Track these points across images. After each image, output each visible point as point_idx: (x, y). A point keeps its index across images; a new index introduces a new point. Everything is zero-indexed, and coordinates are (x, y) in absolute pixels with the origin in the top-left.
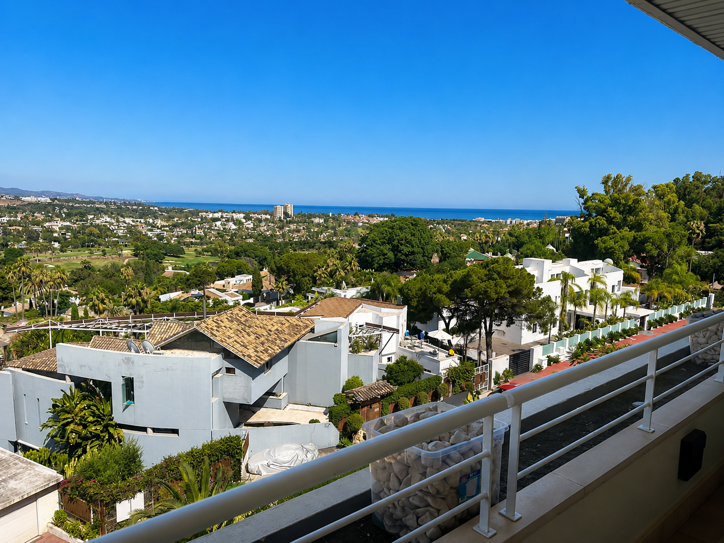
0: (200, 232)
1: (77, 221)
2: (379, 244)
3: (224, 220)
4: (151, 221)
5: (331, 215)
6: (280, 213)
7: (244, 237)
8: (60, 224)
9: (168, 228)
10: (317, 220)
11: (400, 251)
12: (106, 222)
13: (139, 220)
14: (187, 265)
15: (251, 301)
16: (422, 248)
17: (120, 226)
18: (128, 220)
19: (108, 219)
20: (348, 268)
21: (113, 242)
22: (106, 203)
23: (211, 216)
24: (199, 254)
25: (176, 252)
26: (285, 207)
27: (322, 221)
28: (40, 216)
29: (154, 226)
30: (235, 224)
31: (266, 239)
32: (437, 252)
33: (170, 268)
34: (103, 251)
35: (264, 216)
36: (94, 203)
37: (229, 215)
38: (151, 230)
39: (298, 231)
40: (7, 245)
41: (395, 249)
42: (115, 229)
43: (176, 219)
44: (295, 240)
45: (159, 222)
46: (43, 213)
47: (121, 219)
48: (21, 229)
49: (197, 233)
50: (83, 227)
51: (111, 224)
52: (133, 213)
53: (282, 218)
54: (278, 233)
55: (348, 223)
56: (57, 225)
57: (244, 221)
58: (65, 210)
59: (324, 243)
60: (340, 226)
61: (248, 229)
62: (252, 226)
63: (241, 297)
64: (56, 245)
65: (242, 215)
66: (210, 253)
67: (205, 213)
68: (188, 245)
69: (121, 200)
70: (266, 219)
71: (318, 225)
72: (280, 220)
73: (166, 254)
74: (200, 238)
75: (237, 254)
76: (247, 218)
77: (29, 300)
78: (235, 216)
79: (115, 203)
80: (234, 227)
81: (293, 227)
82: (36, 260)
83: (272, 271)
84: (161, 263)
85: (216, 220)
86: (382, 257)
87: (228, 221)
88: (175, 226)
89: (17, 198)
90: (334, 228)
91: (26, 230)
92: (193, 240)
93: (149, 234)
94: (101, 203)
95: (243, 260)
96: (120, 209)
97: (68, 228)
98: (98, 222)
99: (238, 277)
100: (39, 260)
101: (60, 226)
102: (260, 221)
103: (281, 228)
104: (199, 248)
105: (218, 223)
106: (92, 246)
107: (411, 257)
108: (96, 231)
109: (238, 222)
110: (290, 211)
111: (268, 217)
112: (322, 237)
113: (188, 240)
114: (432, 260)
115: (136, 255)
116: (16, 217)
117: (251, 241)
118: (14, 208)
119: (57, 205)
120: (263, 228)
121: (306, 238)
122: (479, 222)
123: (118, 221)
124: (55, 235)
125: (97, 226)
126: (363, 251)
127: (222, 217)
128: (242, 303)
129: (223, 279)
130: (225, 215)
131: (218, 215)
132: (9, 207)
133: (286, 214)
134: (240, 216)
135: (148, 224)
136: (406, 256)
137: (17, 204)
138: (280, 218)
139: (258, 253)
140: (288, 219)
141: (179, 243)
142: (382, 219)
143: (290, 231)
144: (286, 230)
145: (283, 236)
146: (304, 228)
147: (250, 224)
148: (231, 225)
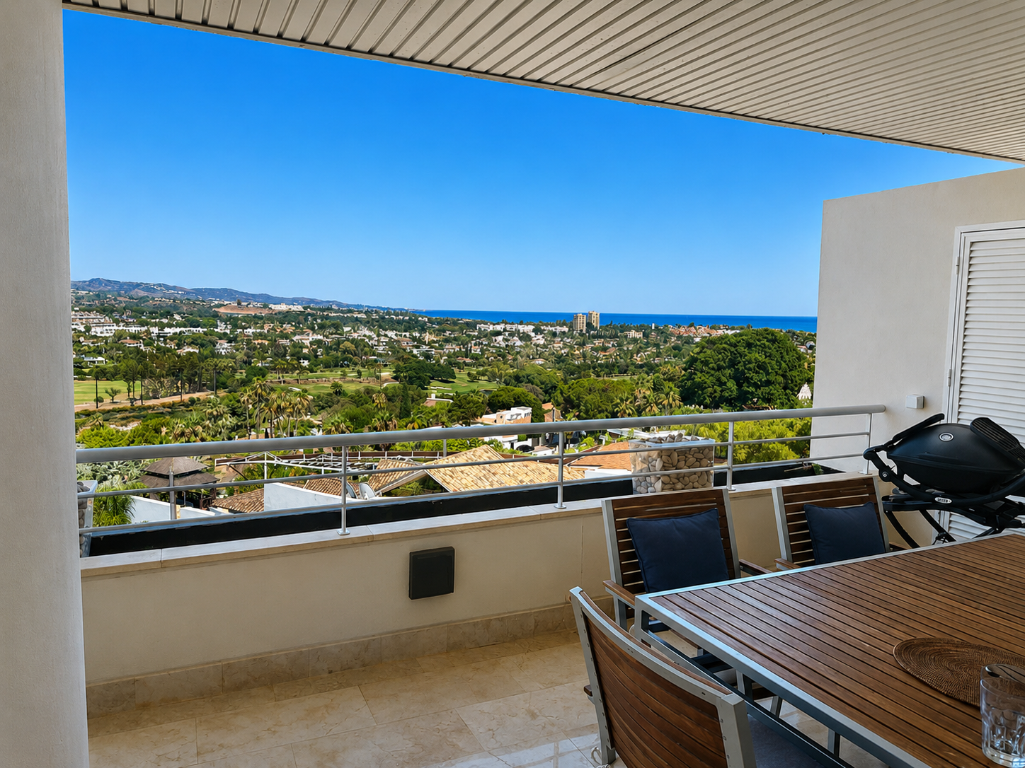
0: (476, 350)
1: (332, 334)
2: (713, 369)
3: (507, 333)
4: (418, 335)
5: (653, 328)
6: (581, 325)
7: (531, 357)
8: (312, 337)
9: (437, 345)
10: (633, 334)
11: (747, 380)
12: (365, 336)
13: (404, 334)
14: (456, 392)
15: (529, 442)
16: (782, 375)
17: (379, 340)
18: (391, 334)
19: (368, 333)
20: (665, 402)
21: (371, 360)
22: (366, 313)
23: (491, 328)
24: (473, 379)
25: (445, 375)
26: (589, 317)
27: (639, 335)
28: (289, 328)
29: (420, 342)
30: (521, 339)
31: (560, 359)
33: (433, 397)
34: (359, 373)
35: (559, 329)
36: (350, 311)
37: (514, 328)
38: (417, 347)
39: (605, 349)
40: (250, 363)
41: (740, 379)
42: (375, 346)
43: (448, 332)
44: (599, 362)
45: (428, 337)
46: (294, 324)
47: (383, 333)
48: (267, 343)
49: (473, 352)
50: (338, 343)
51: (370, 338)
52: (400, 326)
53: (584, 332)
54: (577, 352)
55: (679, 337)
56: (308, 339)
57: (533, 334)
58: (319, 321)
59: (641, 366)
60: (665, 342)
61: (538, 346)
62: (542, 342)
63: (516, 437)
64: (306, 363)
65: (532, 327)
66: (486, 378)
67: (482, 325)
68: (460, 366)
69: (384, 309)
70: (563, 333)
71: (635, 340)
72: (581, 334)
73: (432, 378)
74: (475, 358)
75: (518, 379)
76: (537, 331)
77: (265, 429)
78: (521, 328)
79: (376, 312)
80: (519, 343)
81: (598, 343)
82: (280, 382)
83: (557, 404)
84: (427, 389)
85: (499, 333)
86: (719, 389)
87: (512, 334)
88: (447, 341)
89: (265, 306)
90: (657, 346)
91: (274, 343)
93: (415, 352)
94: (360, 312)
95: (524, 388)
96: (381, 320)
97: (319, 342)
98: (355, 335)
99: (514, 410)
100: (284, 382)
101: (311, 339)
102: (554, 335)
103: (582, 344)
104: (474, 371)
105: (500, 338)
106: (348, 366)
107: (765, 389)
108: (352, 347)
109: (525, 337)
110: (596, 321)
111: (565, 329)
112: (638, 359)
113: (461, 360)
114: (800, 395)
115: (396, 378)
116: (262, 328)
117: (540, 361)
118: (261, 318)
119: (309, 314)
120: (557, 344)
121: (616, 359)
123: (379, 335)
124: (305, 351)
125: (353, 341)
126: (688, 380)
127: (505, 330)
128: (517, 445)
129: (495, 412)
130: (508, 327)
131: (499, 328)
132: (255, 317)
133: (589, 325)
134: (529, 329)
135: (414, 339)
136: (757, 387)
137: (264, 313)
138: (581, 331)
139: (543, 378)
140: (592, 332)
141: (451, 364)
142: (730, 332)
143: (592, 349)
144: (588, 348)
145: (584, 356)
146: (613, 345)
147: (540, 340)
148: (516, 341)
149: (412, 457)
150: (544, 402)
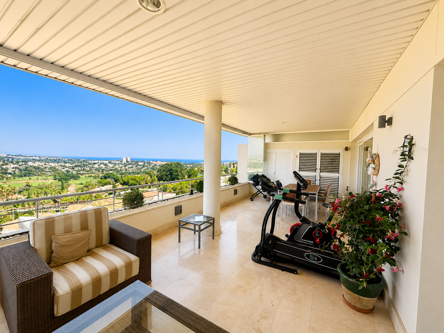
0: (88, 169)
3: (99, 164)
4: (63, 164)
5: (146, 162)
6: (124, 161)
7: (108, 170)
8: (12, 166)
9: (72, 168)
10: (140, 163)
12: (39, 165)
13: (57, 164)
18: (51, 164)
22: (39, 157)
24: (87, 178)
25: (75, 177)
26: (127, 159)
27: (142, 164)
29: (65, 167)
30: (105, 165)
31: (118, 171)
34: (37, 178)
35: (117, 162)
37: (102, 162)
38: (63, 168)
39: (132, 167)
43: (76, 164)
44: (131, 171)
45: (67, 165)
47: (47, 164)
49: (86, 169)
50: (26, 168)
51: (42, 166)
52: (54, 161)
54: (124, 169)
55: (153, 164)
57: (108, 164)
59: (143, 172)
60: (149, 166)
61: (110, 167)
63: (107, 194)
64: (9, 176)
67: (90, 161)
68: (82, 174)
69: (47, 156)
70: (119, 164)
71: (141, 165)
72: (124, 164)
73: (71, 179)
76: (110, 163)
78: (104, 162)
79: (44, 157)
81: (130, 166)
83: (121, 183)
84: (69, 182)
85: (94, 164)
87: (101, 164)
88: (76, 166)
90: (147, 167)
92: (84, 172)
93: (62, 170)
94: (36, 157)
95: (108, 180)
96: (46, 159)
97: (16, 168)
98: (34, 165)
99: (106, 186)
102: (115, 164)
103: (125, 166)
104: (87, 175)
105: (97, 165)
106: (32, 176)
108: (33, 169)
110: (129, 160)
111: (119, 162)
113: (82, 172)
114: (185, 177)
115: (55, 179)
117: (112, 172)
119: (9, 157)
120: (117, 167)
121: (136, 170)
124: (9, 171)
125: (34, 167)
127: (98, 162)
129: (99, 187)
130: (99, 161)
133: (127, 161)
134: (107, 162)
135: (61, 166)
139: (115, 177)
140: (128, 163)
141: (77, 174)
144: (127, 167)
145: (126, 170)
146: (135, 166)
147: (111, 165)
148: (102, 165)
150: (116, 183)
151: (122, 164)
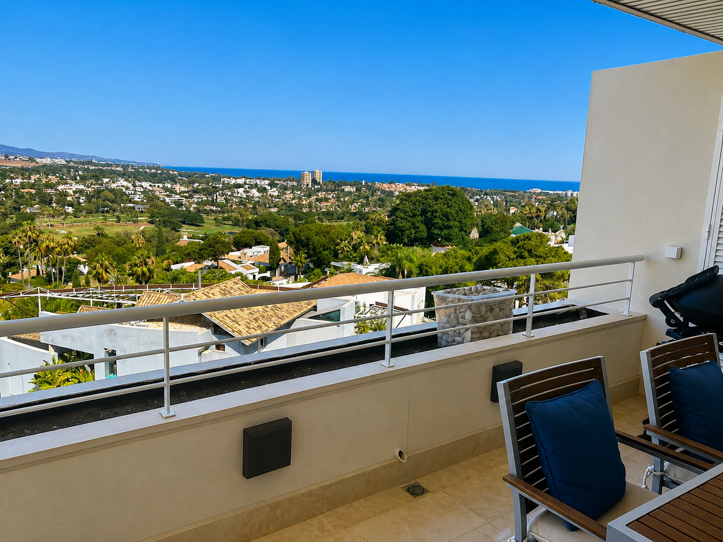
0: (220, 199)
1: (92, 184)
2: (410, 217)
3: (247, 186)
4: (169, 186)
5: (363, 184)
6: (308, 180)
7: (268, 206)
8: (75, 187)
9: (188, 194)
10: (347, 189)
11: (434, 225)
12: (122, 186)
13: (157, 185)
14: (205, 234)
15: (268, 274)
16: (459, 222)
17: (137, 191)
18: (146, 185)
19: (125, 184)
20: (375, 242)
21: (130, 207)
22: (123, 166)
23: (233, 181)
24: (219, 223)
25: (193, 220)
26: (313, 173)
27: (353, 189)
28: (53, 179)
29: (172, 191)
30: (259, 191)
31: (290, 207)
32: (477, 226)
33: (185, 238)
34: (118, 217)
35: (290, 183)
36: (110, 165)
37: (253, 182)
38: (168, 196)
39: (326, 200)
40: (19, 209)
41: (429, 224)
42: (132, 194)
43: (196, 185)
44: (322, 210)
45: (178, 188)
46: (57, 175)
47: (138, 183)
48: (33, 191)
49: (218, 201)
50: (99, 192)
51: (127, 188)
52: (153, 178)
53: (310, 186)
54: (304, 202)
55: (383, 192)
56: (71, 188)
57: (268, 188)
58: (80, 173)
59: (355, 214)
60: (373, 196)
61: (272, 196)
62: (276, 194)
63: (257, 270)
64: (70, 210)
65: (267, 182)
66: (230, 222)
67: (226, 179)
68: (207, 213)
69: (138, 164)
70: (293, 187)
71: (350, 193)
72: (308, 188)
73: (184, 223)
74: (220, 206)
75: (257, 224)
76: (272, 185)
77: (36, 267)
78: (260, 183)
79: (132, 166)
80: (257, 194)
81: (321, 195)
82: (48, 225)
83: (290, 243)
84: (179, 231)
85: (239, 186)
86: (413, 231)
87: (251, 187)
88: (196, 191)
89: (32, 160)
90: (367, 198)
91: (39, 192)
92: (214, 208)
93: (168, 200)
94: (117, 166)
95: (264, 231)
96: (135, 174)
97: (81, 192)
98: (114, 186)
99: (256, 249)
100: (51, 225)
101: (74, 189)
102: (286, 188)
103: (310, 196)
104: (220, 217)
105: (241, 190)
106: (107, 212)
107: (446, 231)
108: (111, 196)
109: (262, 190)
110: (319, 178)
111: (295, 183)
112: (353, 208)
113: (208, 208)
114: (471, 236)
115: (152, 222)
116: (30, 178)
117: (275, 210)
118: (27, 170)
119: (71, 167)
120: (289, 196)
121: (335, 209)
122: (534, 193)
123: (134, 186)
124: (69, 198)
125: (112, 191)
126: (391, 224)
127: (245, 183)
128: (258, 276)
129: (239, 250)
130: (248, 181)
131: (241, 181)
132: (22, 169)
133: (314, 181)
134: (265, 183)
135: (166, 189)
136: (441, 229)
137: (32, 165)
138: (308, 185)
139: (279, 223)
140: (316, 187)
141: (199, 211)
142: (422, 188)
143: (317, 200)
144: (314, 198)
145: (311, 205)
146: (333, 197)
147: (274, 192)
148: (255, 192)
149: (171, 289)
150: (279, 242)
151: (300, 189)
